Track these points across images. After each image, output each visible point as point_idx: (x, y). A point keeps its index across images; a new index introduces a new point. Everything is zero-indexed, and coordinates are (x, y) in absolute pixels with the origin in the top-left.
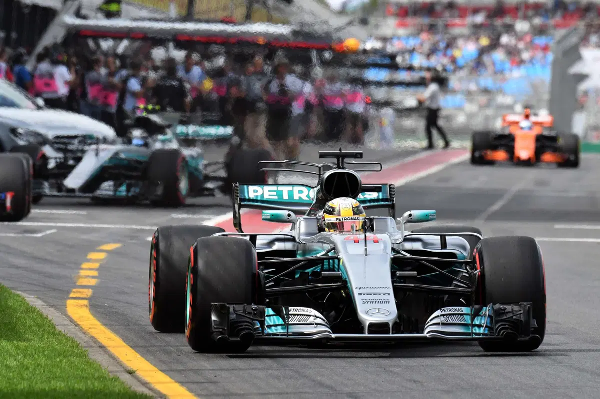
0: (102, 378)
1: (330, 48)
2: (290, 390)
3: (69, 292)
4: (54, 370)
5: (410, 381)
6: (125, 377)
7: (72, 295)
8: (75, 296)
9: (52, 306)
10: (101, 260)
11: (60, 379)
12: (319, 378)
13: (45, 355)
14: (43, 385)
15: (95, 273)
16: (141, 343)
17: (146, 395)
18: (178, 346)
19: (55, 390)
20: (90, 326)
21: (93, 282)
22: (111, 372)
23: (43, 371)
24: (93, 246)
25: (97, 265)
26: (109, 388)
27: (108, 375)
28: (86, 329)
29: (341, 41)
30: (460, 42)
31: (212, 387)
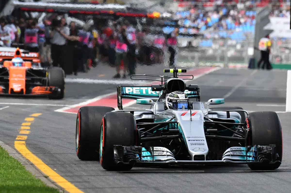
0: (32, 180)
1: (146, 16)
2: (125, 186)
3: (16, 137)
4: (8, 176)
5: (185, 181)
6: (43, 179)
7: (17, 139)
8: (18, 139)
9: (7, 144)
10: (32, 121)
11: (11, 180)
12: (140, 180)
13: (4, 169)
14: (2, 183)
15: (29, 128)
16: (52, 162)
17: (54, 188)
18: (70, 164)
19: (9, 186)
20: (26, 154)
21: (28, 132)
22: (36, 177)
23: (2, 176)
24: (27, 115)
25: (29, 124)
26: (35, 185)
27: (35, 178)
28: (24, 155)
29: (151, 13)
30: (210, 14)
31: (87, 184)
